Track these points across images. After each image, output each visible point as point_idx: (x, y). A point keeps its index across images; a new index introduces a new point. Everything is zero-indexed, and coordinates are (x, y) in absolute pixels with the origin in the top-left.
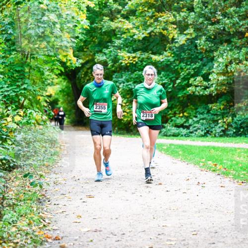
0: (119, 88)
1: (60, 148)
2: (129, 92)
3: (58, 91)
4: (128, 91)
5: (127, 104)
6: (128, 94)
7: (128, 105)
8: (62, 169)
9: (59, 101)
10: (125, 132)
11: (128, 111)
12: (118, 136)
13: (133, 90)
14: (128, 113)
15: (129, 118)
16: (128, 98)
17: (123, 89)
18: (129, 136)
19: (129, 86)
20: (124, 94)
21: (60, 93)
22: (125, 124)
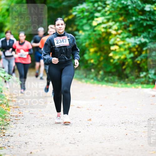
0: (105, 4)
1: (7, 106)
2: (123, 12)
3: (4, 11)
4: (121, 9)
5: (120, 32)
6: (121, 15)
7: (122, 33)
8: (11, 139)
9: (6, 26)
10: (116, 78)
11: (121, 43)
12: (104, 86)
13: (130, 7)
14: (120, 47)
15: (122, 54)
16: (120, 22)
17: (113, 7)
18: (123, 85)
19: (123, 2)
20: (114, 14)
21: (7, 14)
22: (115, 66)
